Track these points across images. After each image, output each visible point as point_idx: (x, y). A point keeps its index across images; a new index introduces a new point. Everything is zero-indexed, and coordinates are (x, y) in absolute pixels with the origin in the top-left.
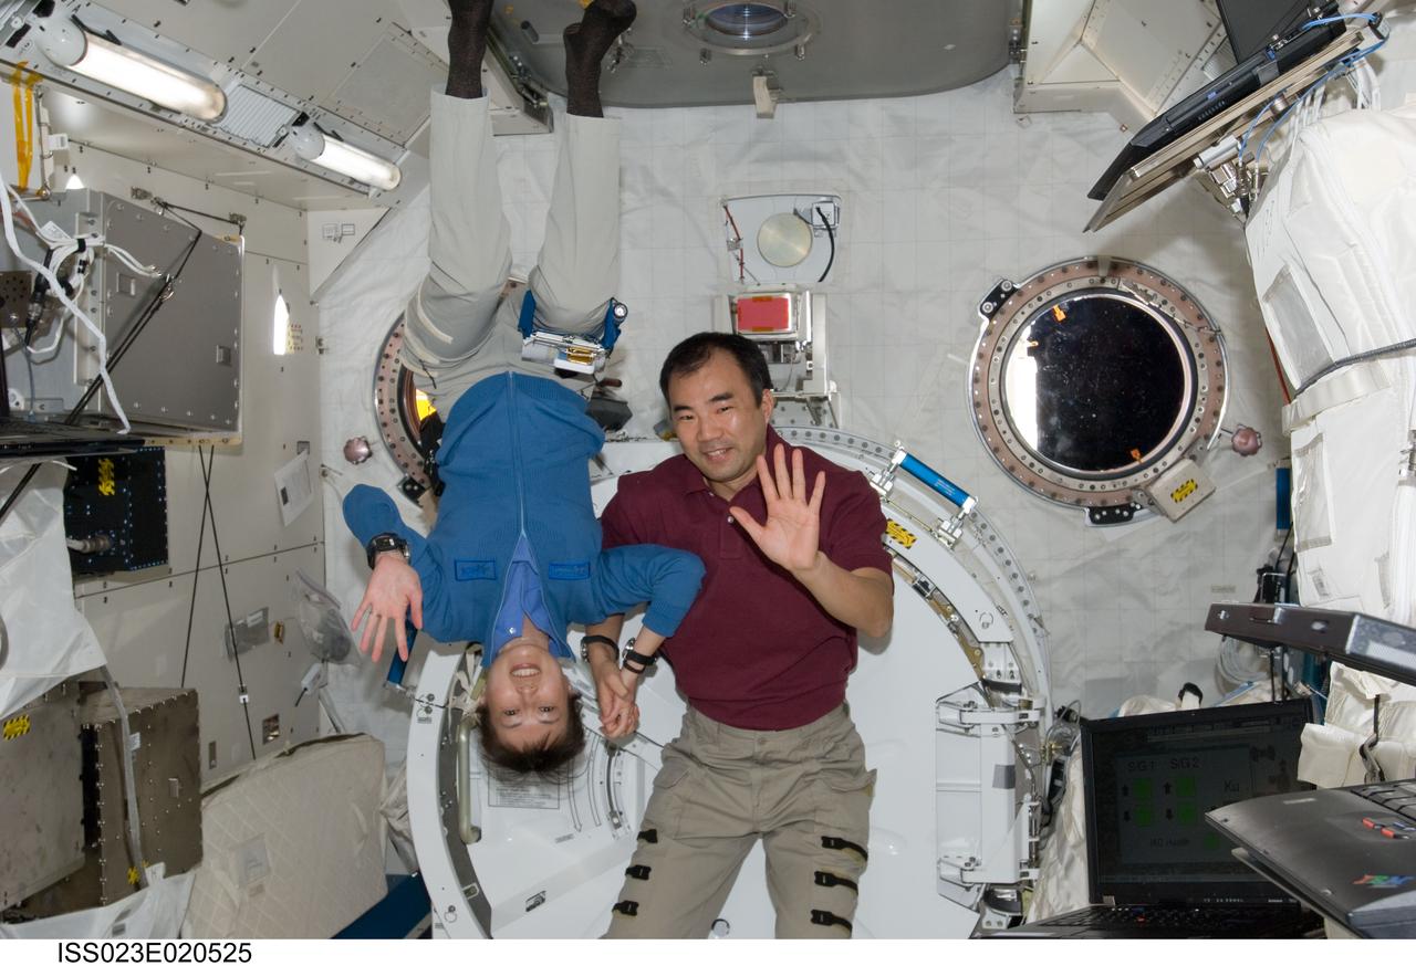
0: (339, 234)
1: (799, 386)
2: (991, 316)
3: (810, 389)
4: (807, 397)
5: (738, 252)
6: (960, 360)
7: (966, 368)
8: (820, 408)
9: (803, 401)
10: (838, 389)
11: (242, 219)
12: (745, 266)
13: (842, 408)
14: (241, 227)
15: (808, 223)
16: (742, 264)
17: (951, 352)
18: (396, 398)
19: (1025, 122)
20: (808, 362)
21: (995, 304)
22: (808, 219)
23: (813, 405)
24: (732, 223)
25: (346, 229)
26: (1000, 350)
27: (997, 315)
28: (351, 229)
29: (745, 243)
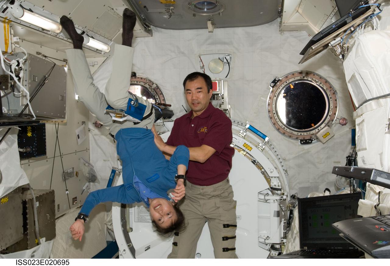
0: (94, 65)
1: (220, 106)
2: (273, 87)
3: (223, 107)
6: (264, 99)
7: (266, 101)
10: (231, 107)
13: (232, 112)
14: (66, 63)
15: (222, 61)
17: (262, 97)
19: (282, 33)
20: (223, 100)
21: (274, 84)
24: (202, 61)
25: (95, 63)
26: (275, 96)
27: (275, 87)
28: (97, 63)
29: (205, 67)
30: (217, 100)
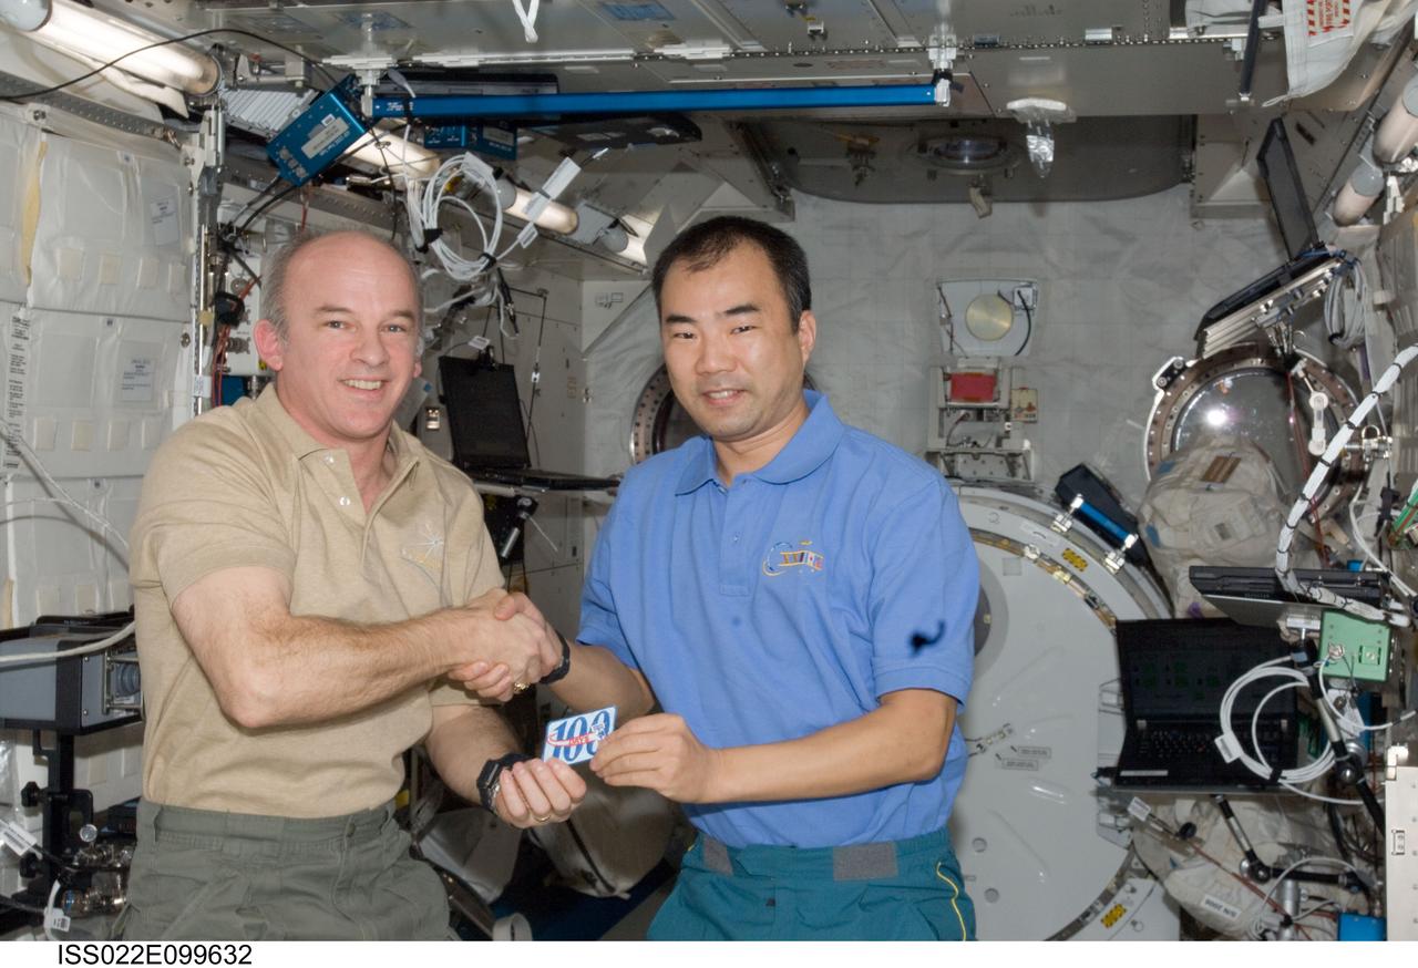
0: (610, 300)
1: (999, 443)
2: (1165, 389)
3: (1008, 446)
4: (1005, 453)
5: (948, 327)
6: (1137, 425)
7: (1140, 433)
8: (1014, 462)
9: (1002, 455)
10: (1032, 446)
11: (545, 292)
12: (955, 339)
13: (1034, 460)
14: (545, 299)
15: (1009, 303)
16: (952, 337)
17: (1130, 418)
18: (650, 442)
19: (1199, 225)
20: (1007, 424)
21: (1169, 379)
22: (1010, 300)
23: (1010, 459)
24: (945, 302)
25: (615, 297)
26: (1172, 417)
27: (1171, 388)
28: (619, 297)
29: (955, 318)
30: (990, 420)
